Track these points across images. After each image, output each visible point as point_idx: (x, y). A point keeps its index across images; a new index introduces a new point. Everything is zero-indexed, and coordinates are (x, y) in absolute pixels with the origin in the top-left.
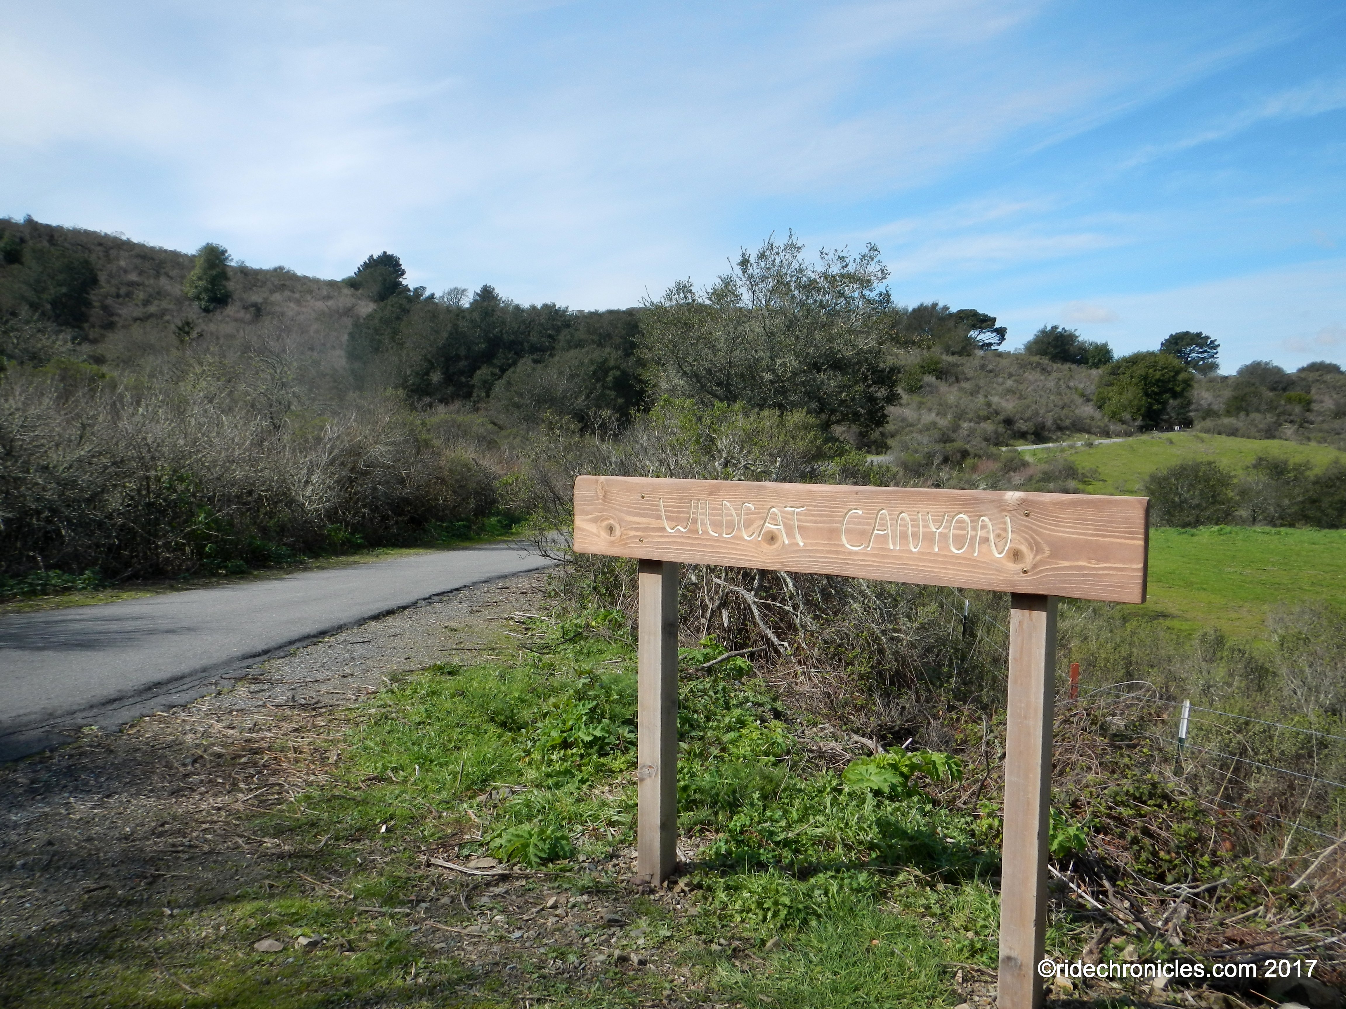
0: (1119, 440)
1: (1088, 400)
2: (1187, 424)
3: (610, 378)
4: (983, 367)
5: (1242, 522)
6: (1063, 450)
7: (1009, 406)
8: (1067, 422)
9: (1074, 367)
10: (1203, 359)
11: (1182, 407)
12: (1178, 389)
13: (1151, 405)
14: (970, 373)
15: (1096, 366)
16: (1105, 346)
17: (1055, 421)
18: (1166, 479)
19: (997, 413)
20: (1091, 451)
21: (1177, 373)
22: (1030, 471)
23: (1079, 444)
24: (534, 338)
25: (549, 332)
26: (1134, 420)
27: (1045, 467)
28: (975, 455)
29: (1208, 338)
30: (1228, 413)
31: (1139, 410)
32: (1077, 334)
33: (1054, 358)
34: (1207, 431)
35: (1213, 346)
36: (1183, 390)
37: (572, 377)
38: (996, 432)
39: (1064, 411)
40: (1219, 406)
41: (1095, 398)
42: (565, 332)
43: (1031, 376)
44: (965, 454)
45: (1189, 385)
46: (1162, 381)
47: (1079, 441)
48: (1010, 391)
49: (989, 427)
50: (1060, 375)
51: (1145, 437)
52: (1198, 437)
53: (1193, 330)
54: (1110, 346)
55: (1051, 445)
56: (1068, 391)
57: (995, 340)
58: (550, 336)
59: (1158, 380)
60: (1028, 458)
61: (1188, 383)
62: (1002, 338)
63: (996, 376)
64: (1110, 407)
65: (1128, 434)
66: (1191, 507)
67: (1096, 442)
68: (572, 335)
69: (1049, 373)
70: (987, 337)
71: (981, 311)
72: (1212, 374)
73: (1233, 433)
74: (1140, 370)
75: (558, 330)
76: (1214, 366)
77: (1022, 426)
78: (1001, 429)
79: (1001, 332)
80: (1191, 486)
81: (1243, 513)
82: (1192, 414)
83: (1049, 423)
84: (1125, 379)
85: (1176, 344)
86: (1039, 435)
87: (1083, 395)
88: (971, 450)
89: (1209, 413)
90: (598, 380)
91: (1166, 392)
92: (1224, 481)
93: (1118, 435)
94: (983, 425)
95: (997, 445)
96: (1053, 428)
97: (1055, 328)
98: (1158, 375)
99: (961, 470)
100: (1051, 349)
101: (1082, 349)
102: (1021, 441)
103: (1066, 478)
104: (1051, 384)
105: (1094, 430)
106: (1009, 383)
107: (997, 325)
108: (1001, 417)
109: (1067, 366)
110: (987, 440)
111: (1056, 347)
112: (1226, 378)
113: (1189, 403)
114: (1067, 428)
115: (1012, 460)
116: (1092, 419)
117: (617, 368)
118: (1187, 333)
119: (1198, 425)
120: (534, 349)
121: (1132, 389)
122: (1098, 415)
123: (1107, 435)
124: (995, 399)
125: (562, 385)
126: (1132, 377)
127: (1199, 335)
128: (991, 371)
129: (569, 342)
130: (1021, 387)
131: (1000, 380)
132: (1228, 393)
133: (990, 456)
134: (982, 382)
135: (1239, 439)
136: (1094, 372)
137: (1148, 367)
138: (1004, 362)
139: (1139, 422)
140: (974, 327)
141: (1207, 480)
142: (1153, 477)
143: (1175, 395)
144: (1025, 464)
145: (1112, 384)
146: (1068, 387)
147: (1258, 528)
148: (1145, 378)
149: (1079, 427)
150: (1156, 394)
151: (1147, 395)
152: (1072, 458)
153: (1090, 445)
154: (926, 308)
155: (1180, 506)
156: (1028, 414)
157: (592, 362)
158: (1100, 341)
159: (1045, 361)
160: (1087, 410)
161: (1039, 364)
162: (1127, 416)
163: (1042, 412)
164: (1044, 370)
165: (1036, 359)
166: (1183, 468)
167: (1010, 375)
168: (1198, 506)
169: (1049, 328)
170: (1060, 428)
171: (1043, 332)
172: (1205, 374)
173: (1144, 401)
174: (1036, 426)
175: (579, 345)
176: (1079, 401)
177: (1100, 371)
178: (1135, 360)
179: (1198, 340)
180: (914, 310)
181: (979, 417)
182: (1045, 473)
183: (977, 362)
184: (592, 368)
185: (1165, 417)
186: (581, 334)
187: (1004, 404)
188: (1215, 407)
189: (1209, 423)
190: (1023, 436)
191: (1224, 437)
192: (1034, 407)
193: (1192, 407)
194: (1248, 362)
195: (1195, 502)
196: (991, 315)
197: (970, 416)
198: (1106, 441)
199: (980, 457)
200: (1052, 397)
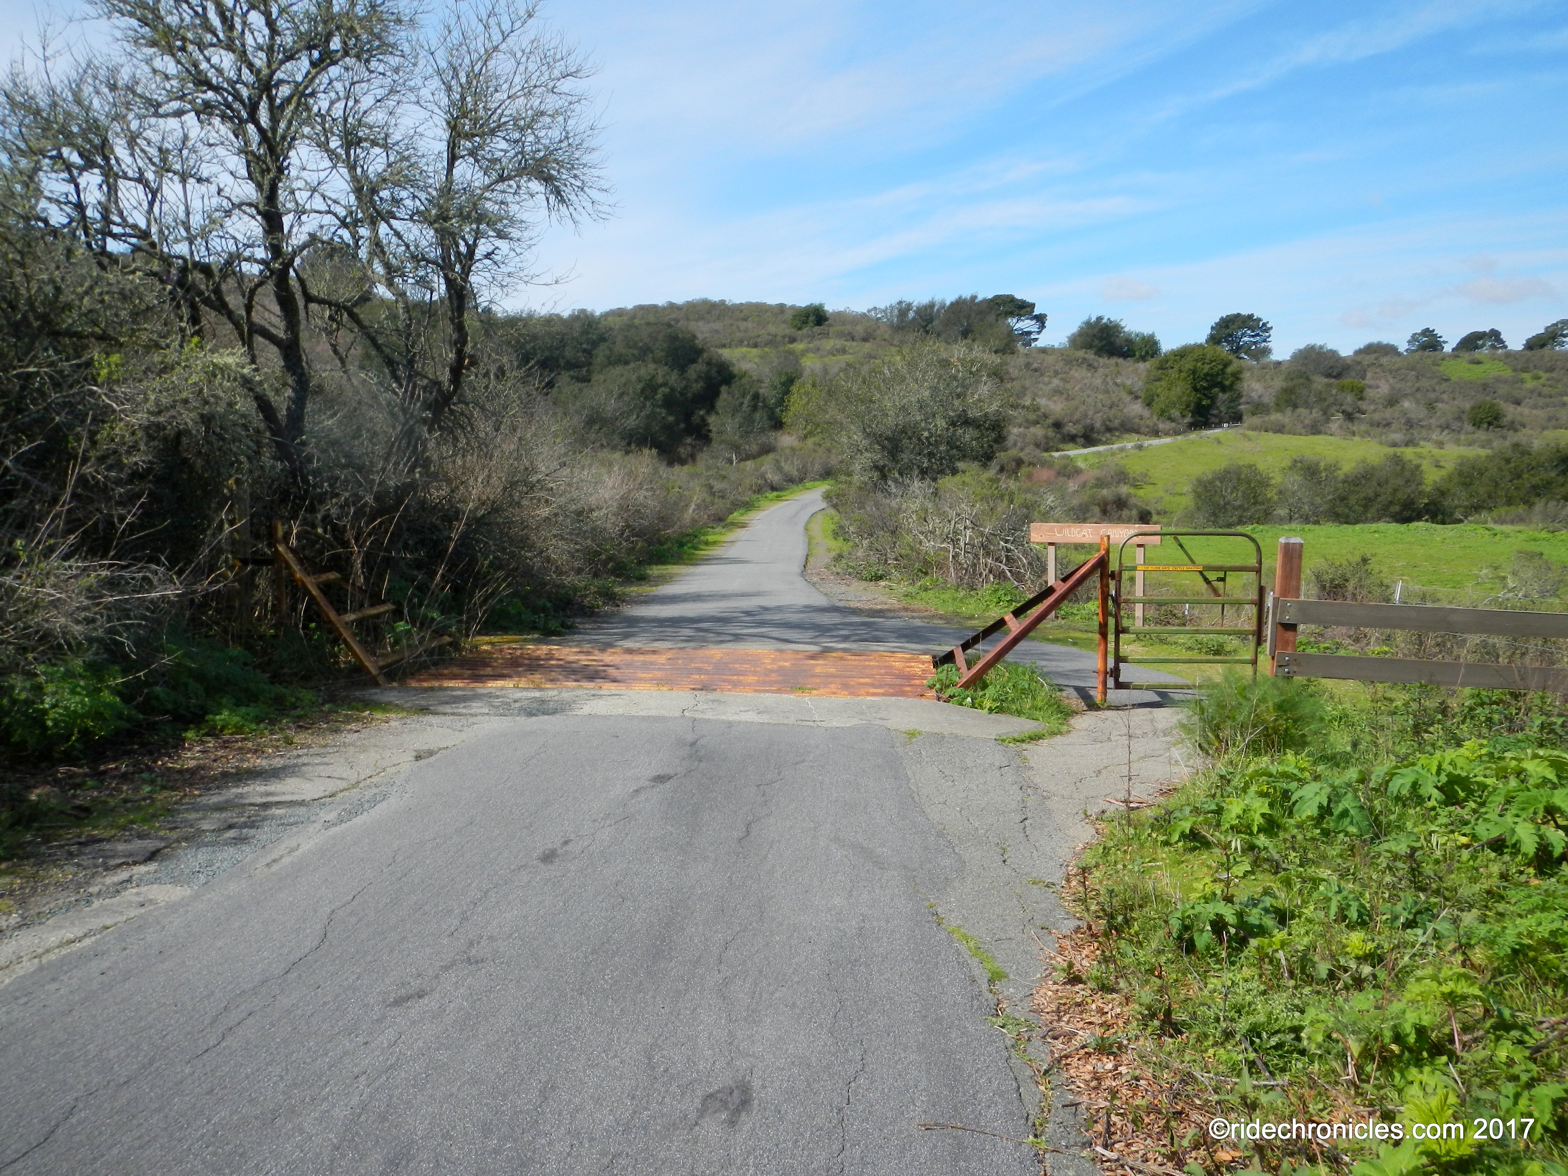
0: (1167, 440)
1: (1137, 398)
2: (1237, 418)
3: (659, 396)
4: (1028, 365)
5: (1281, 520)
6: (1113, 454)
7: (1056, 407)
8: (1116, 423)
9: (1120, 361)
10: (1255, 343)
11: (1233, 401)
12: (1227, 383)
13: (1200, 400)
14: (1014, 372)
15: (1143, 359)
16: (1152, 336)
17: (1104, 422)
18: (1211, 482)
19: (1046, 416)
20: (1142, 453)
21: (1226, 365)
22: (1082, 478)
23: (1129, 445)
24: (569, 353)
25: (585, 346)
26: (1183, 416)
27: (1096, 473)
28: (1030, 464)
29: (1259, 320)
30: (1279, 407)
31: (1188, 406)
32: (1123, 324)
33: (1100, 352)
34: (1254, 429)
35: (1266, 328)
36: (1232, 384)
37: (621, 395)
38: (1046, 437)
39: (1113, 411)
40: (1268, 399)
41: (1142, 394)
42: (603, 346)
43: (1079, 373)
44: (1019, 462)
45: (1238, 379)
46: (1212, 375)
47: (1129, 443)
48: (1057, 392)
49: (1038, 431)
50: (1107, 371)
51: (1193, 436)
52: (1244, 435)
53: (1245, 312)
54: (1158, 337)
55: (1101, 448)
56: (1116, 388)
57: (1035, 329)
58: (585, 351)
59: (1207, 375)
60: (1081, 464)
61: (1237, 376)
62: (1043, 326)
63: (1042, 375)
64: (1158, 405)
65: (1177, 433)
66: (1236, 508)
67: (1146, 443)
68: (611, 350)
69: (1096, 369)
70: (1026, 325)
71: (1019, 296)
72: (1265, 360)
73: (1280, 429)
74: (1188, 364)
75: (595, 344)
76: (1267, 351)
77: (1071, 429)
78: (1051, 433)
79: (1041, 320)
80: (1235, 488)
81: (1282, 512)
82: (1242, 407)
83: (1098, 425)
84: (1173, 374)
85: (1227, 327)
86: (1088, 438)
87: (1130, 393)
88: (1026, 459)
89: (1259, 408)
90: (646, 398)
91: (1215, 386)
92: (1264, 483)
93: (1167, 434)
94: (1032, 429)
95: (1047, 450)
96: (1103, 429)
97: (1100, 319)
98: (1206, 368)
99: (1017, 479)
100: (1096, 342)
101: (1129, 341)
102: (1071, 445)
103: (1118, 482)
104: (1098, 382)
105: (1143, 429)
106: (1056, 382)
107: (1037, 312)
108: (1050, 421)
109: (1114, 360)
110: (1037, 445)
111: (1101, 339)
112: (1279, 364)
113: (1240, 396)
114: (1116, 429)
115: (1065, 467)
116: (1141, 418)
117: (665, 384)
118: (1239, 315)
119: (1248, 420)
120: (571, 365)
121: (1181, 383)
122: (1146, 413)
123: (1156, 433)
124: (1042, 402)
125: (611, 406)
126: (1180, 371)
127: (1250, 317)
128: (1036, 370)
129: (608, 358)
130: (1068, 386)
131: (1046, 379)
132: (1279, 383)
133: (1044, 464)
134: (1027, 383)
135: (1285, 436)
136: (1141, 366)
137: (1197, 361)
138: (1050, 359)
139: (1188, 419)
140: (1011, 314)
141: (1249, 482)
142: (1200, 482)
143: (1224, 389)
144: (1078, 471)
145: (1159, 380)
146: (1116, 384)
147: (1294, 525)
148: (1194, 372)
149: (1128, 428)
150: (1205, 388)
151: (1195, 389)
152: (1124, 462)
153: (1140, 447)
154: (965, 301)
155: (1224, 508)
156: (1077, 416)
157: (639, 380)
158: (1146, 330)
159: (1090, 355)
160: (1136, 409)
161: (1084, 359)
162: (1175, 413)
163: (1090, 413)
164: (1090, 366)
165: (1081, 354)
166: (1227, 472)
167: (1056, 373)
168: (1241, 507)
169: (1094, 319)
170: (1109, 430)
171: (1088, 324)
172: (1257, 360)
173: (1193, 397)
174: (1085, 427)
175: (622, 361)
176: (1127, 398)
177: (1148, 365)
178: (1182, 354)
179: (1249, 322)
180: (952, 304)
181: (1027, 421)
182: (1098, 479)
183: (1021, 361)
184: (640, 386)
185: (1215, 412)
186: (620, 348)
187: (1052, 406)
188: (1266, 400)
189: (1256, 420)
190: (1072, 439)
191: (1270, 434)
192: (1082, 408)
193: (1243, 400)
194: (1302, 346)
195: (1237, 503)
196: (1029, 299)
197: (1019, 421)
198: (1156, 442)
199: (1034, 465)
200: (1100, 396)
